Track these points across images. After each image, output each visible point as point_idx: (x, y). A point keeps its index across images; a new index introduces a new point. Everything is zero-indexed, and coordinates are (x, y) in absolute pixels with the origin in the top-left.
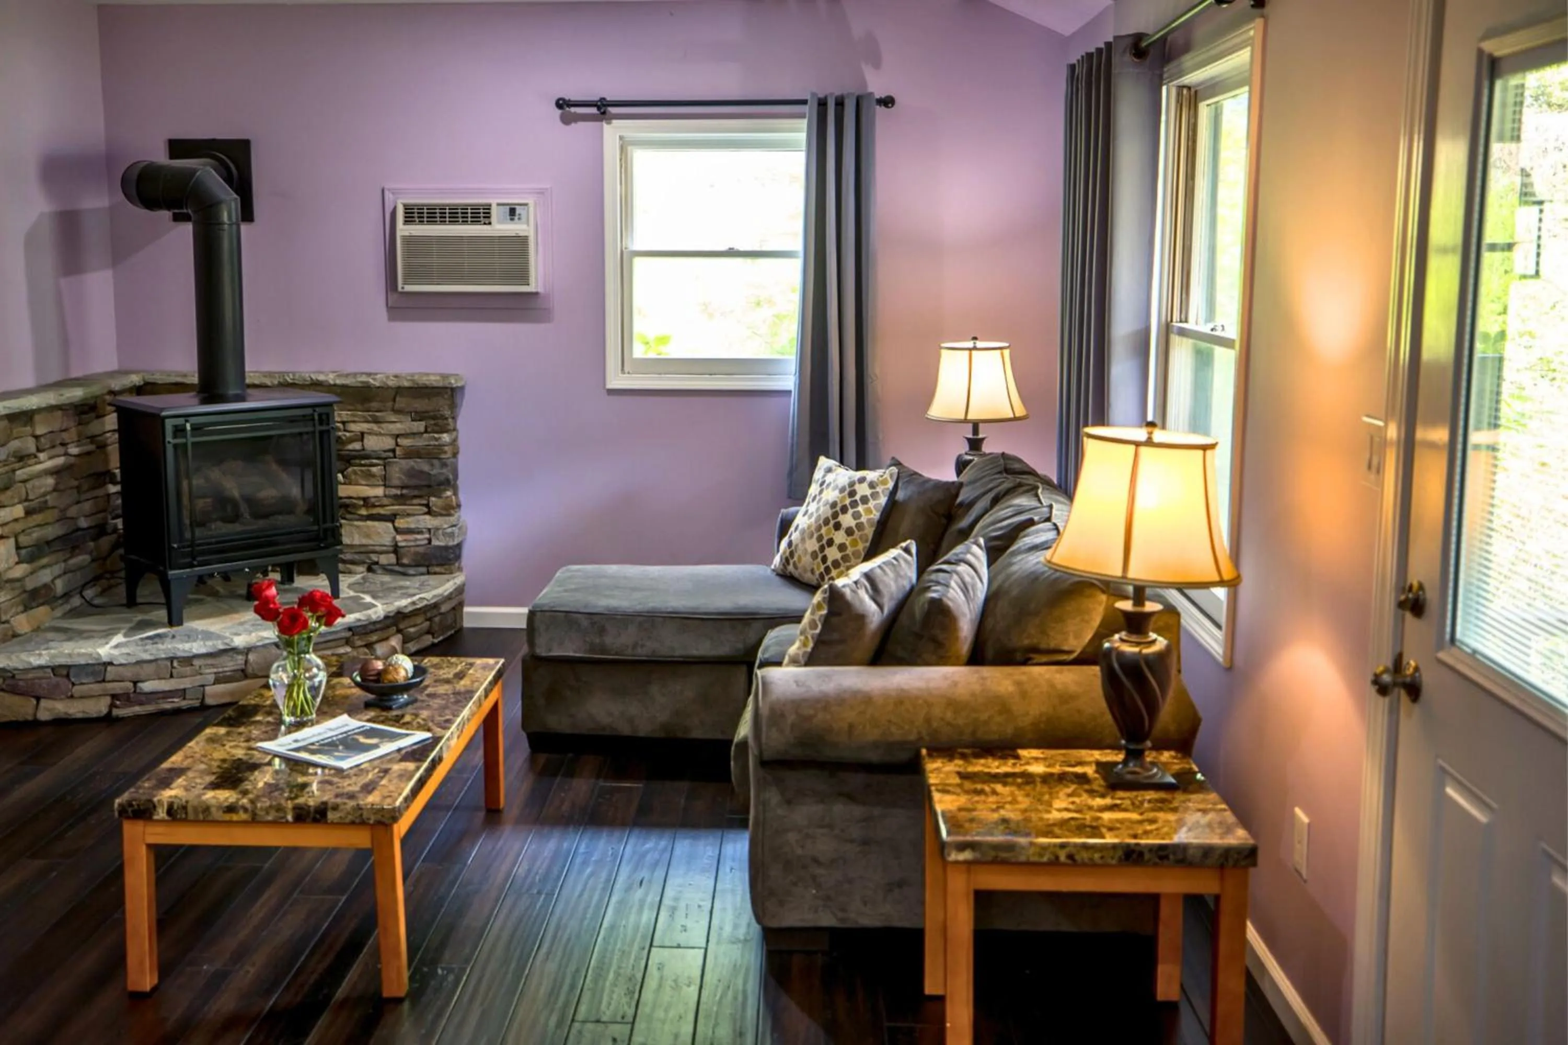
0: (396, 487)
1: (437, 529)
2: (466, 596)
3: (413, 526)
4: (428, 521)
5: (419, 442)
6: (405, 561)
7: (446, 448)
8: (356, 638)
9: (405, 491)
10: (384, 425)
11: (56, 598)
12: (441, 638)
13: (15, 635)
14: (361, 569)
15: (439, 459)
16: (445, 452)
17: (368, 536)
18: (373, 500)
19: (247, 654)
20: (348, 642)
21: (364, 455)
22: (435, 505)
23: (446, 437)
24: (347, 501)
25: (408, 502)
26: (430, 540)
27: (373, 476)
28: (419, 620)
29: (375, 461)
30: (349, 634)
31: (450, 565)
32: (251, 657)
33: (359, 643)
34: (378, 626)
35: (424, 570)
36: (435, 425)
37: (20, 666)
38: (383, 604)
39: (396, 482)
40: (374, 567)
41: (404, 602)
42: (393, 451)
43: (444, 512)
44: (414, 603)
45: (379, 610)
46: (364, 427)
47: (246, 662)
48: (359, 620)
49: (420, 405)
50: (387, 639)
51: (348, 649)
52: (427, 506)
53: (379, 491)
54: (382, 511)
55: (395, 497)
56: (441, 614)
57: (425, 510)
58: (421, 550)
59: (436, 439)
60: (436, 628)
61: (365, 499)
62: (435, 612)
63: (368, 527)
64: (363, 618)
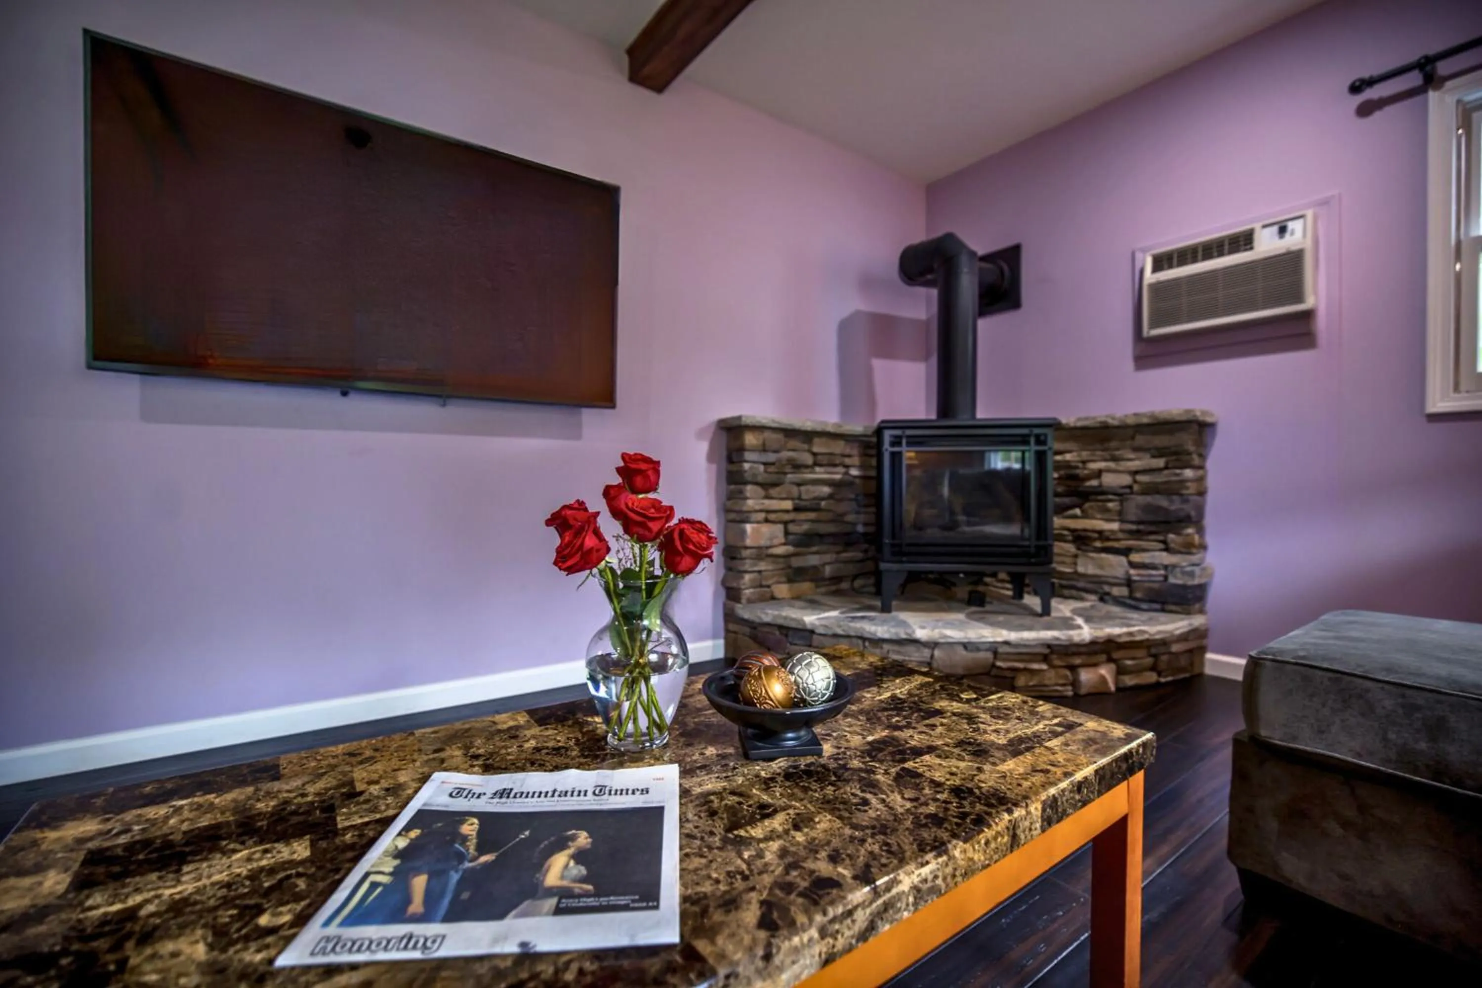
0: (1132, 522)
1: (1174, 566)
2: (1208, 642)
3: (1147, 561)
4: (1165, 558)
5: (1159, 478)
6: (1138, 595)
7: (1189, 484)
8: (1054, 656)
9: (1141, 527)
10: (1123, 463)
11: (824, 579)
12: (1170, 679)
13: (773, 598)
14: (1093, 597)
15: (1181, 495)
16: (1187, 488)
17: (1101, 567)
18: (1107, 534)
19: (933, 649)
20: (1045, 659)
21: (1101, 492)
22: (1173, 541)
23: (1188, 473)
24: (1083, 534)
25: (1146, 537)
26: (1166, 578)
27: (1108, 510)
28: (1141, 653)
29: (1111, 497)
30: (1047, 651)
31: (1189, 605)
32: (937, 653)
33: (1057, 662)
34: (1083, 650)
35: (1158, 606)
36: (1177, 460)
37: (757, 620)
38: (1091, 628)
39: (1133, 518)
40: (1106, 598)
41: (1116, 631)
42: (1130, 487)
43: (1183, 550)
44: (1130, 634)
45: (1085, 633)
46: (1102, 465)
47: (932, 656)
48: (1057, 639)
49: (1161, 441)
50: (1095, 665)
51: (1044, 667)
52: (1164, 542)
53: (1115, 526)
54: (1116, 545)
55: (1130, 532)
56: (1170, 653)
57: (1162, 546)
58: (1156, 586)
59: (1177, 475)
60: (1162, 666)
61: (1100, 532)
62: (1162, 649)
63: (1101, 559)
64: (1063, 637)
